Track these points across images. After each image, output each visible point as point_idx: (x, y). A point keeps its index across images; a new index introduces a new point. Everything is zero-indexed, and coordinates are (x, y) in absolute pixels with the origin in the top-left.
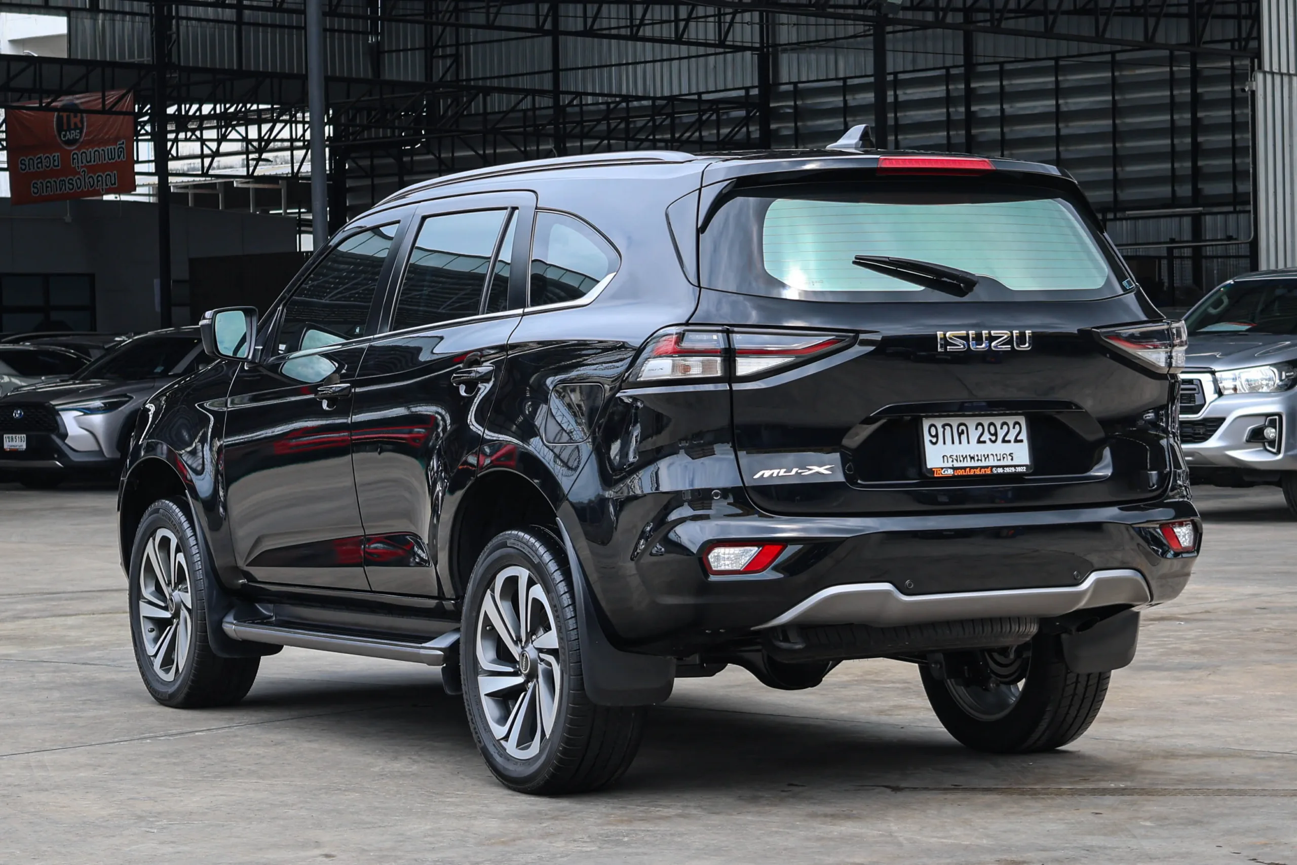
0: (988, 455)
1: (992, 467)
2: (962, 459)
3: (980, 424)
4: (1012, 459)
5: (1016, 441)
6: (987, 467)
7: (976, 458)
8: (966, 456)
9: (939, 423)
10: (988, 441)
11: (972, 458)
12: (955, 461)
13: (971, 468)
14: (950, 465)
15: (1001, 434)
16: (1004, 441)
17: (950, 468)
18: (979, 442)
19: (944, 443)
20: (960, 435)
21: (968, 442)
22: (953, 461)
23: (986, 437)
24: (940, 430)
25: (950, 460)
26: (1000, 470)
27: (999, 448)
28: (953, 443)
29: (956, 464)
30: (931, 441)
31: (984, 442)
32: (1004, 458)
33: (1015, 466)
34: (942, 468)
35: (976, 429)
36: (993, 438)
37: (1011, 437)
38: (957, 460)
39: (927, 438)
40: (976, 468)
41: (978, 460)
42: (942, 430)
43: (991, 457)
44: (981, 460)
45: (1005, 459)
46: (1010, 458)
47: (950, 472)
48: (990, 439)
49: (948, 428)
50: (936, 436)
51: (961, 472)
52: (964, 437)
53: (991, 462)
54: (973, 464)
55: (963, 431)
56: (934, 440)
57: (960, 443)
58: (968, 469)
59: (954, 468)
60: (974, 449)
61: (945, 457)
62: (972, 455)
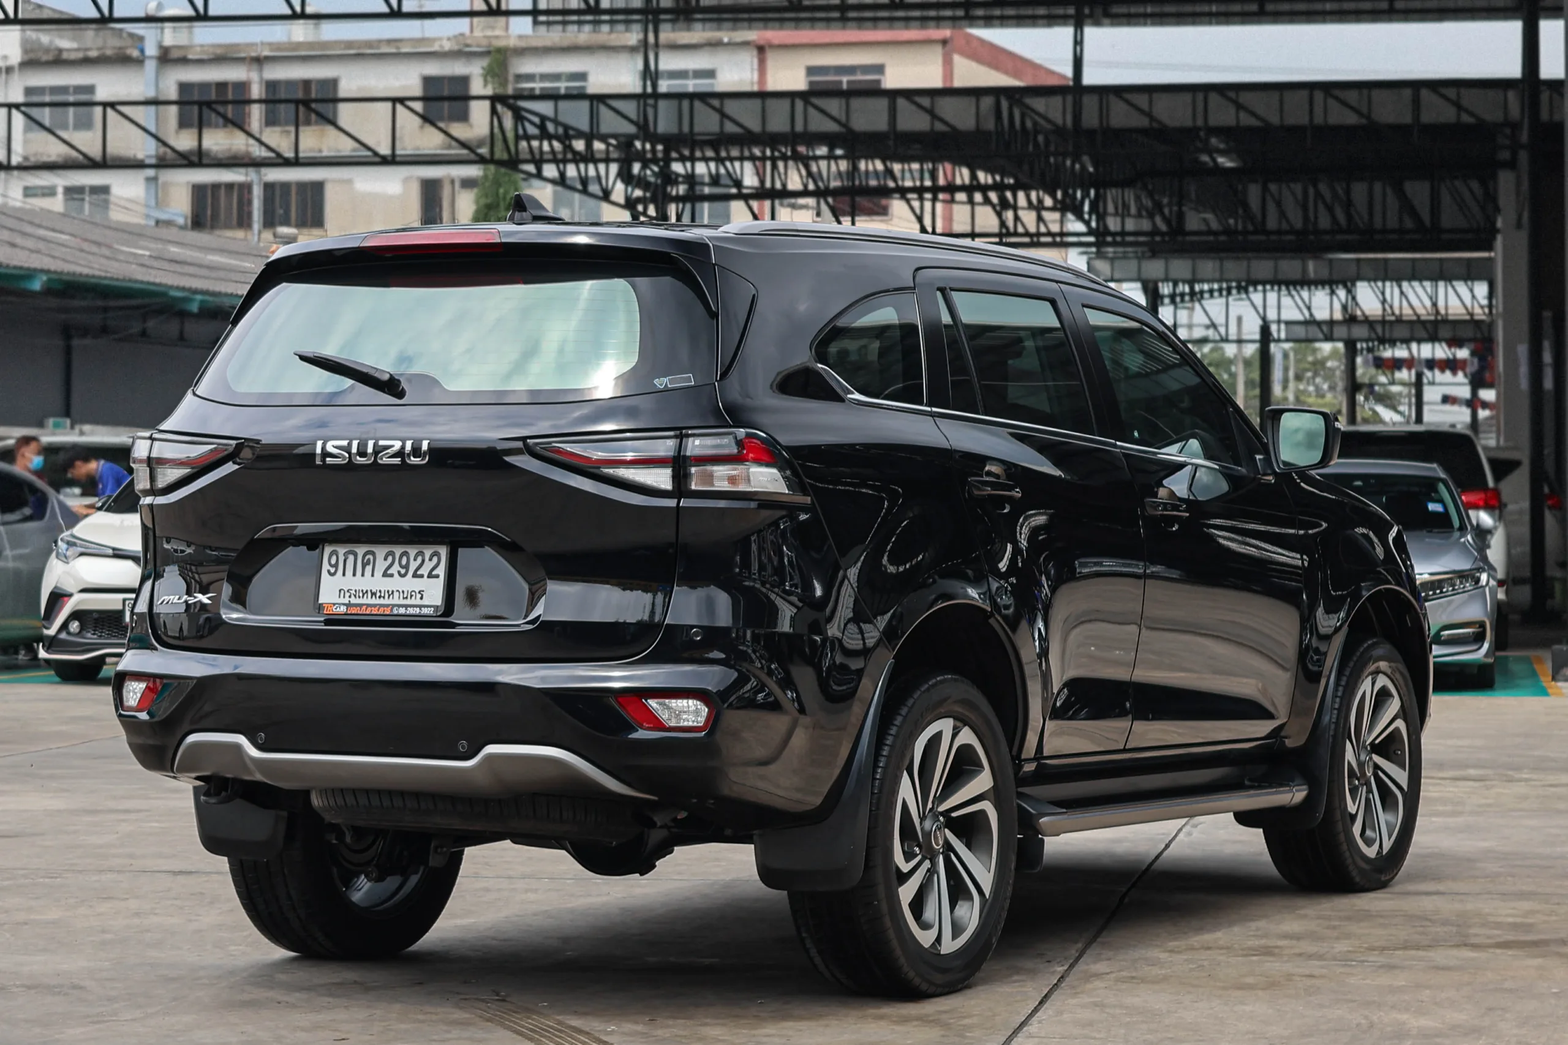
0: (393, 592)
1: (394, 606)
2: (361, 595)
3: (392, 553)
4: (421, 598)
5: (430, 576)
6: (387, 606)
7: (378, 594)
8: (367, 592)
9: (341, 550)
10: (396, 575)
11: (373, 594)
12: (353, 596)
13: (368, 605)
14: (346, 601)
15: (413, 566)
16: (415, 575)
17: (344, 604)
18: (385, 575)
19: (344, 574)
20: (363, 565)
21: (373, 575)
22: (350, 597)
23: (396, 569)
24: (341, 559)
25: (347, 595)
26: (402, 611)
27: (409, 584)
28: (354, 575)
29: (353, 600)
30: (329, 571)
31: (392, 575)
32: (411, 596)
33: (420, 607)
34: (334, 604)
35: (385, 559)
36: (403, 571)
37: (425, 571)
38: (355, 596)
39: (326, 566)
40: (375, 606)
41: (380, 597)
42: (344, 558)
43: (396, 594)
44: (384, 598)
45: (413, 598)
46: (419, 596)
47: (343, 609)
48: (399, 572)
49: (351, 558)
50: (336, 566)
51: (354, 611)
52: (369, 569)
53: (396, 600)
54: (374, 601)
55: (369, 559)
56: (332, 570)
57: (363, 575)
58: (364, 607)
59: (349, 605)
60: (378, 583)
61: (342, 592)
62: (374, 590)
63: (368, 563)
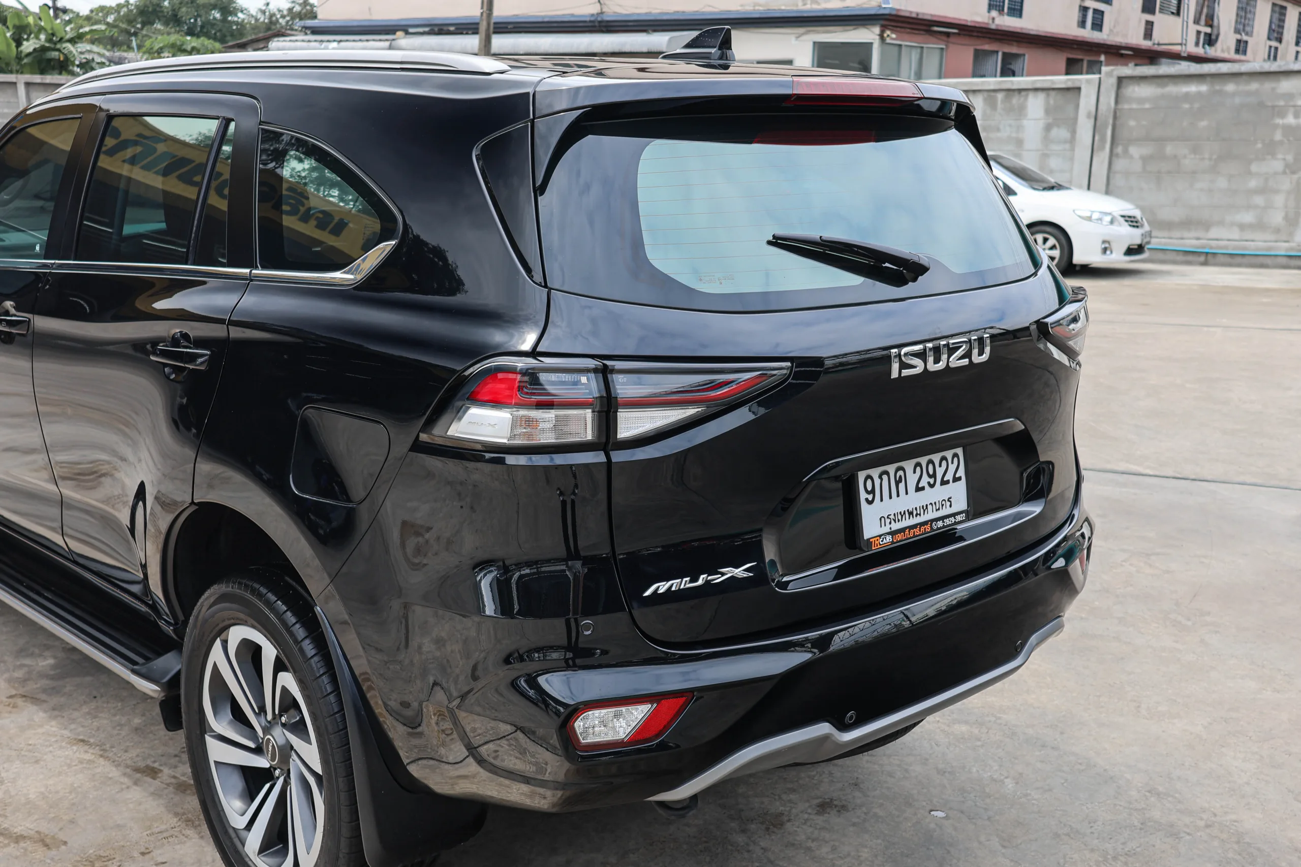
0: (927, 505)
1: (932, 521)
2: (900, 518)
3: (918, 464)
4: (951, 506)
5: (955, 480)
6: (926, 523)
7: (915, 513)
8: (905, 513)
9: (875, 472)
10: (927, 487)
11: (911, 513)
12: (892, 521)
13: (910, 528)
14: (886, 529)
15: (940, 472)
16: (944, 483)
17: (888, 534)
19: (882, 500)
20: (897, 483)
21: (907, 493)
22: (890, 523)
23: (925, 480)
24: (877, 482)
25: (888, 521)
26: (940, 524)
27: (938, 493)
28: (891, 497)
29: (896, 526)
30: (867, 500)
31: (923, 488)
32: (943, 505)
33: (954, 515)
34: (880, 536)
35: (915, 472)
36: (932, 481)
37: (950, 475)
38: (895, 521)
39: (863, 495)
40: (915, 526)
41: (916, 515)
42: (879, 481)
43: (930, 507)
44: (920, 515)
45: (944, 507)
46: (948, 504)
47: (889, 538)
48: (929, 483)
49: (885, 477)
50: (873, 492)
51: (899, 537)
52: (902, 486)
53: (931, 515)
54: (912, 522)
55: (900, 477)
56: (870, 497)
57: (898, 496)
58: (907, 531)
59: (893, 533)
60: (912, 500)
61: (883, 519)
62: (910, 510)
63: (900, 480)
